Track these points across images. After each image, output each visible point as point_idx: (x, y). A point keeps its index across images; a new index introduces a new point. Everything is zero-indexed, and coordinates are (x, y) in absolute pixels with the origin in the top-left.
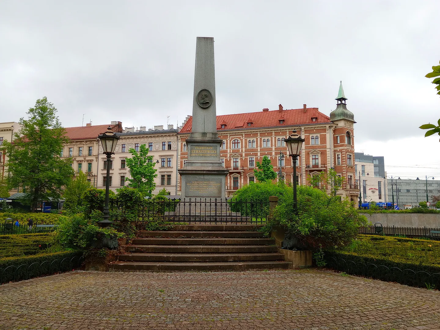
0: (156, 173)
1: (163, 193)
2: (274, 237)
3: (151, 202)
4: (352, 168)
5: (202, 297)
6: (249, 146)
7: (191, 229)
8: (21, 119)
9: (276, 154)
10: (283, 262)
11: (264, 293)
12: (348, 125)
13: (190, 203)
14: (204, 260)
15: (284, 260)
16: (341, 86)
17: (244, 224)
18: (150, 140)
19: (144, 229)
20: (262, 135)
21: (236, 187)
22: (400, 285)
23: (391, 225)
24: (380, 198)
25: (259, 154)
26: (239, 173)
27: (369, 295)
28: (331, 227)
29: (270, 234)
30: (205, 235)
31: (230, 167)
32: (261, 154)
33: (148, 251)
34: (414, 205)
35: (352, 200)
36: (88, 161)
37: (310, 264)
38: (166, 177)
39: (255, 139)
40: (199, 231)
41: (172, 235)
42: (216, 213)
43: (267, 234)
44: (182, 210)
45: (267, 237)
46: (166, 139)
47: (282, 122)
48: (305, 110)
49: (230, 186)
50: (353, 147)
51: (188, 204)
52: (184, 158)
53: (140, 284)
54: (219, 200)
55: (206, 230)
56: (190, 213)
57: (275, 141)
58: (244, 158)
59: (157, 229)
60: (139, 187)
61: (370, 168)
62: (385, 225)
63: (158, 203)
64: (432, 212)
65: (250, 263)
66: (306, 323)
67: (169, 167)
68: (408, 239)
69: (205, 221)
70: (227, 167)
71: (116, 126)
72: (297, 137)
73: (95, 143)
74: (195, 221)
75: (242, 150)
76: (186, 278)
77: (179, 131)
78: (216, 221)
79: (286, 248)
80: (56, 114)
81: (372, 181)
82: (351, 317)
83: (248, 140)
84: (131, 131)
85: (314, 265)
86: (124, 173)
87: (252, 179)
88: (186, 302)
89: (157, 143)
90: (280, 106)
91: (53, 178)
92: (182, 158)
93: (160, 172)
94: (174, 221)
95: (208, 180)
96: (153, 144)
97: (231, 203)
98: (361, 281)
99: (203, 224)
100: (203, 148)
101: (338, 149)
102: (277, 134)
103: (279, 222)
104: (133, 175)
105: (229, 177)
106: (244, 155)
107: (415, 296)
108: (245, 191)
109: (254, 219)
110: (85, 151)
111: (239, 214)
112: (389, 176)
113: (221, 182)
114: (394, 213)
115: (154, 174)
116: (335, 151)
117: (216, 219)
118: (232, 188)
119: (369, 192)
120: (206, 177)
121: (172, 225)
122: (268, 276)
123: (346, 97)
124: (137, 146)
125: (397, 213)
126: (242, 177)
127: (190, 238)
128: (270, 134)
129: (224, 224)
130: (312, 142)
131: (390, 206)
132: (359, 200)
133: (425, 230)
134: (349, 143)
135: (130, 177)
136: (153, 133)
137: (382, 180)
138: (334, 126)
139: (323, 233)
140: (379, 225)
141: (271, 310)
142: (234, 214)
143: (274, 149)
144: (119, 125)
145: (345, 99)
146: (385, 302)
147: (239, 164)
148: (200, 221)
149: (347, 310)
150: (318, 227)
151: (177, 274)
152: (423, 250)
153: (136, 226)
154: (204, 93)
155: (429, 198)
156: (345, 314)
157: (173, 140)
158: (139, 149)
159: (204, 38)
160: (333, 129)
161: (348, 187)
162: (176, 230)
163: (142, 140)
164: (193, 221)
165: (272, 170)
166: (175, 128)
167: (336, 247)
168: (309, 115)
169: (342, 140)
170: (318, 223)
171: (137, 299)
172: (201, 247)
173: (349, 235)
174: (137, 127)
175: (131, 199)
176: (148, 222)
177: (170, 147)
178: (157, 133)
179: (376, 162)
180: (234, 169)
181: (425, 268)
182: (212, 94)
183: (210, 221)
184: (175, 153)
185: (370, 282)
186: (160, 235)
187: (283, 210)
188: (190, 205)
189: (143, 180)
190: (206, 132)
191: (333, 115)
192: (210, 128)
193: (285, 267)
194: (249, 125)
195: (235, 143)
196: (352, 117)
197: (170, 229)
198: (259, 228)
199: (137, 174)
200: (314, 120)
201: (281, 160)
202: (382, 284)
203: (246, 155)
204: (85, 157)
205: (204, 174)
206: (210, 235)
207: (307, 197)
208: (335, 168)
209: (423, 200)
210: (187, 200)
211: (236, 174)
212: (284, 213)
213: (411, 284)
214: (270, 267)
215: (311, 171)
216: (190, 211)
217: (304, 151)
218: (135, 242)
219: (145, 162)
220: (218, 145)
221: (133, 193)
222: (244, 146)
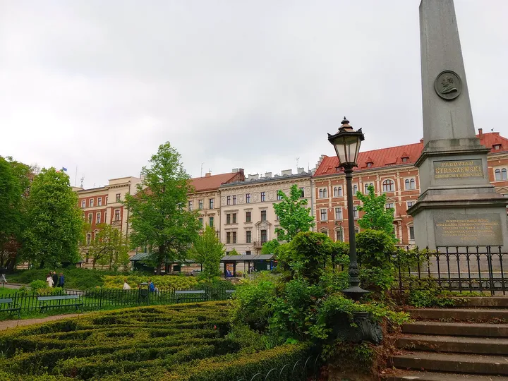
6: (407, 187)
8: (143, 168)
18: (278, 187)
26: (395, 222)
36: (209, 215)
39: (414, 178)
52: (321, 206)
58: (400, 204)
71: (238, 174)
73: (216, 194)
75: (397, 193)
77: (313, 174)
80: (180, 160)
83: (405, 179)
84: (254, 178)
86: (250, 228)
89: (287, 190)
91: (179, 234)
92: (318, 207)
106: (400, 199)
110: (206, 204)
126: (400, 227)
130: (497, 178)
144: (241, 173)
154: (447, 77)
157: (305, 185)
163: (269, 187)
168: (488, 142)
174: (262, 174)
178: (286, 179)
194: (405, 160)
195: (386, 185)
200: (497, 148)
203: (403, 199)
204: (206, 210)
222: (399, 187)
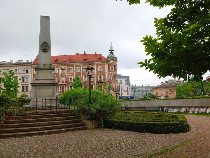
0: (19, 85)
1: (24, 96)
2: (80, 115)
3: (14, 101)
4: (116, 81)
5: (42, 148)
6: (70, 71)
7: (37, 114)
9: (83, 75)
10: (84, 127)
11: (74, 143)
12: (114, 62)
13: (37, 100)
14: (45, 129)
15: (85, 126)
16: (111, 44)
17: (66, 110)
18: (16, 68)
19: (11, 115)
20: (76, 66)
21: (63, 92)
22: (134, 132)
23: (132, 106)
24: (128, 94)
25: (74, 75)
26: (65, 84)
27: (121, 138)
28: (106, 109)
29: (78, 113)
30: (45, 117)
31: (60, 81)
32: (76, 75)
33: (12, 127)
34: (141, 97)
35: (116, 96)
37: (97, 126)
38: (25, 87)
40: (42, 114)
41: (27, 118)
42: (51, 105)
43: (77, 114)
44: (32, 104)
45: (77, 115)
46: (25, 68)
47: (85, 60)
48: (96, 55)
49: (60, 91)
50: (116, 72)
51: (36, 101)
53: (8, 145)
54: (52, 98)
55: (46, 114)
56: (37, 106)
57: (82, 69)
59: (18, 115)
60: (9, 93)
61: (124, 81)
62: (129, 106)
63: (19, 101)
64: (148, 100)
65: (68, 129)
66: (94, 155)
67: (27, 82)
68: (138, 112)
69: (45, 109)
70: (58, 82)
72: (91, 67)
74: (40, 110)
75: (66, 73)
76: (34, 139)
77: (33, 63)
78: (51, 109)
79: (86, 120)
81: (125, 87)
82: (114, 149)
83: (69, 68)
84: (4, 62)
85: (99, 127)
87: (71, 87)
88: (33, 152)
89: (20, 69)
90: (84, 52)
92: (34, 77)
93: (21, 85)
94: (28, 110)
95: (47, 88)
96: (17, 70)
97: (59, 99)
98: (119, 132)
99: (44, 111)
100: (44, 72)
101: (110, 73)
102: (83, 65)
103: (83, 107)
104: (5, 86)
105: (59, 87)
106: (67, 75)
107: (140, 137)
108: (67, 93)
109: (71, 107)
111: (63, 105)
112: (131, 85)
113: (54, 89)
114: (133, 100)
115: (18, 86)
116: (109, 74)
117: (51, 108)
118: (61, 92)
119: (123, 92)
120: (46, 87)
121: (27, 112)
122: (77, 134)
123: (113, 50)
124: (8, 71)
125: (135, 101)
126: (66, 86)
127: (37, 118)
128: (80, 66)
129: (55, 110)
130: (99, 70)
131: (132, 98)
132: (119, 95)
133: (145, 107)
134: (115, 70)
135: (4, 88)
136: (17, 64)
137: (129, 86)
138: (109, 62)
139: (103, 112)
140: (127, 106)
141: (77, 150)
142: (60, 105)
143: (82, 73)
145: (113, 51)
146: (128, 140)
147: (65, 80)
148: (42, 109)
149: (112, 146)
150: (100, 109)
151: (29, 137)
152: (144, 116)
153: (6, 114)
154: (45, 44)
155: (147, 94)
156: (111, 148)
157: (29, 68)
158: (9, 72)
159: (45, 16)
160: (108, 64)
161: (115, 90)
162: (29, 115)
163: (11, 68)
164: (38, 110)
165: (81, 83)
166: (30, 61)
167: (108, 117)
169: (112, 69)
170: (100, 107)
171: (5, 153)
172: (43, 122)
173: (114, 112)
175: (3, 99)
176: (13, 112)
177: (27, 71)
178: (20, 64)
179: (126, 79)
180: (62, 82)
181: (144, 124)
182: (49, 44)
183: (48, 109)
184: (30, 75)
185: (122, 132)
186: (20, 118)
187: (85, 102)
188: (37, 101)
189: (11, 89)
190: (46, 64)
191: (108, 57)
192: (48, 62)
193: (85, 129)
194: (70, 61)
195: (62, 70)
196: (116, 58)
197: (26, 115)
198: (73, 111)
199: (7, 86)
200: (100, 59)
201: (85, 78)
202: (127, 132)
203: (68, 76)
205: (44, 85)
206: (48, 116)
207: (96, 95)
208: (109, 82)
209: (145, 94)
210: (35, 99)
211: (63, 85)
212: (85, 103)
213: (139, 132)
214: (78, 130)
215: (99, 83)
216: (37, 104)
217: (95, 74)
218: (5, 123)
219: (12, 79)
220: (53, 70)
221: (4, 96)
222: (67, 71)
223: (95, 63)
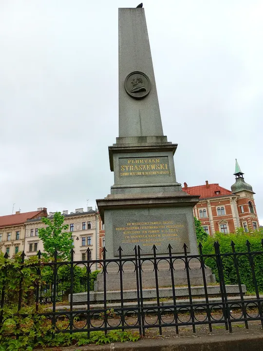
12: (249, 195)
16: (237, 164)
18: (71, 221)
36: (15, 245)
38: (86, 256)
46: (86, 220)
48: (207, 186)
50: (256, 215)
52: (103, 235)
67: (89, 245)
71: (42, 211)
73: (22, 227)
77: (98, 211)
89: (78, 224)
90: (185, 184)
92: (100, 236)
93: (81, 251)
96: (74, 225)
101: (244, 217)
110: (13, 236)
116: (241, 220)
123: (242, 172)
130: (219, 213)
134: (252, 211)
136: (74, 215)
138: (237, 197)
144: (44, 211)
145: (242, 174)
157: (92, 220)
160: (235, 200)
168: (212, 190)
169: (246, 210)
177: (89, 226)
178: (78, 215)
184: (93, 232)
191: (233, 188)
196: (251, 188)
200: (218, 193)
204: (12, 241)
217: (212, 222)
223: (208, 201)
